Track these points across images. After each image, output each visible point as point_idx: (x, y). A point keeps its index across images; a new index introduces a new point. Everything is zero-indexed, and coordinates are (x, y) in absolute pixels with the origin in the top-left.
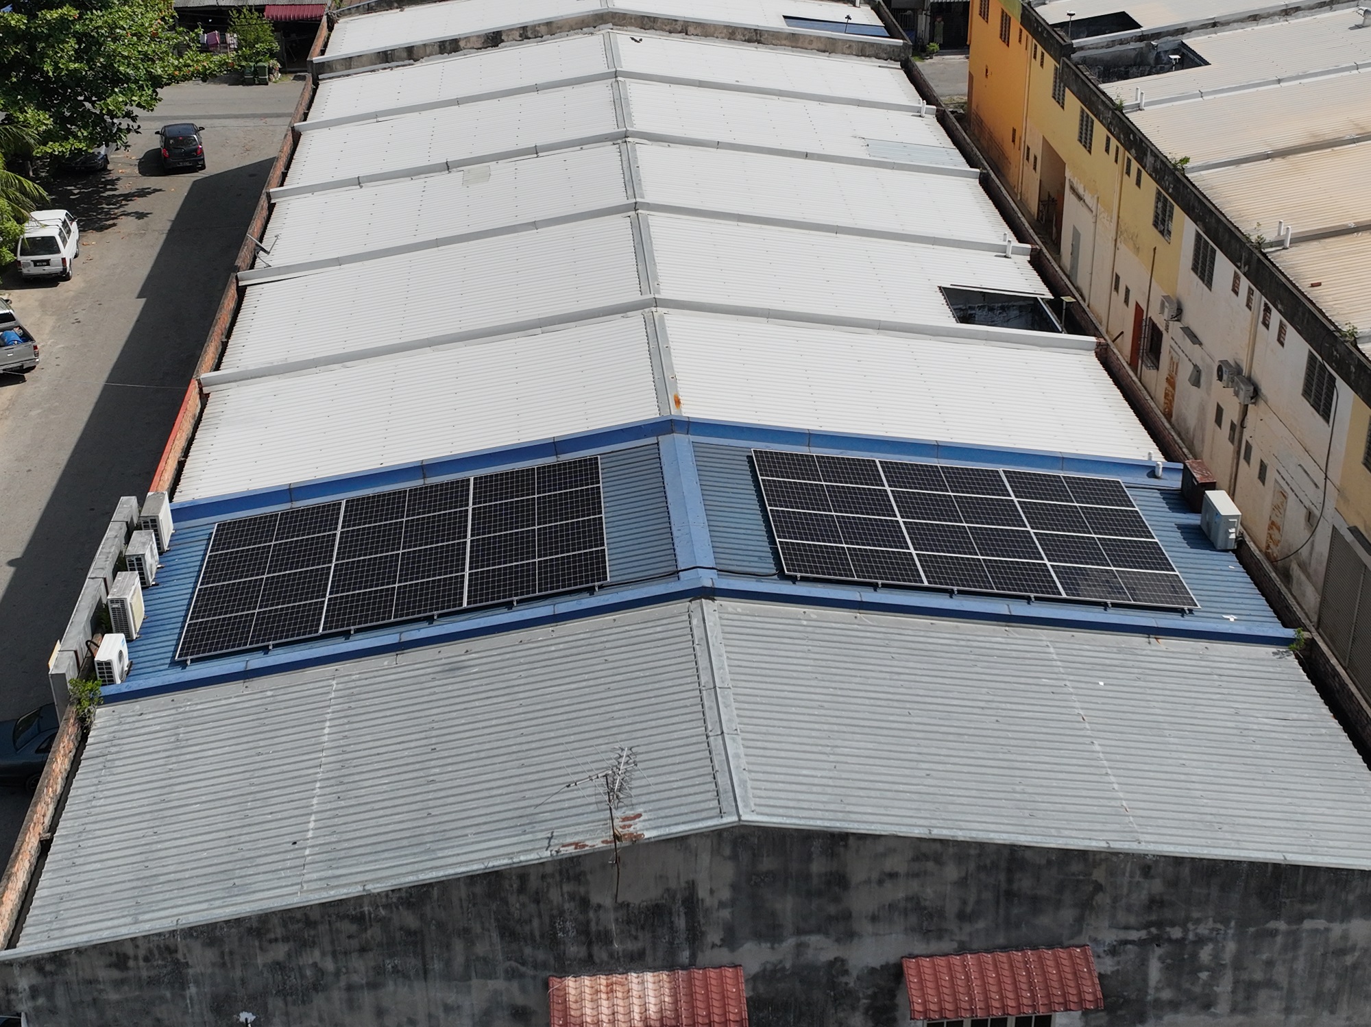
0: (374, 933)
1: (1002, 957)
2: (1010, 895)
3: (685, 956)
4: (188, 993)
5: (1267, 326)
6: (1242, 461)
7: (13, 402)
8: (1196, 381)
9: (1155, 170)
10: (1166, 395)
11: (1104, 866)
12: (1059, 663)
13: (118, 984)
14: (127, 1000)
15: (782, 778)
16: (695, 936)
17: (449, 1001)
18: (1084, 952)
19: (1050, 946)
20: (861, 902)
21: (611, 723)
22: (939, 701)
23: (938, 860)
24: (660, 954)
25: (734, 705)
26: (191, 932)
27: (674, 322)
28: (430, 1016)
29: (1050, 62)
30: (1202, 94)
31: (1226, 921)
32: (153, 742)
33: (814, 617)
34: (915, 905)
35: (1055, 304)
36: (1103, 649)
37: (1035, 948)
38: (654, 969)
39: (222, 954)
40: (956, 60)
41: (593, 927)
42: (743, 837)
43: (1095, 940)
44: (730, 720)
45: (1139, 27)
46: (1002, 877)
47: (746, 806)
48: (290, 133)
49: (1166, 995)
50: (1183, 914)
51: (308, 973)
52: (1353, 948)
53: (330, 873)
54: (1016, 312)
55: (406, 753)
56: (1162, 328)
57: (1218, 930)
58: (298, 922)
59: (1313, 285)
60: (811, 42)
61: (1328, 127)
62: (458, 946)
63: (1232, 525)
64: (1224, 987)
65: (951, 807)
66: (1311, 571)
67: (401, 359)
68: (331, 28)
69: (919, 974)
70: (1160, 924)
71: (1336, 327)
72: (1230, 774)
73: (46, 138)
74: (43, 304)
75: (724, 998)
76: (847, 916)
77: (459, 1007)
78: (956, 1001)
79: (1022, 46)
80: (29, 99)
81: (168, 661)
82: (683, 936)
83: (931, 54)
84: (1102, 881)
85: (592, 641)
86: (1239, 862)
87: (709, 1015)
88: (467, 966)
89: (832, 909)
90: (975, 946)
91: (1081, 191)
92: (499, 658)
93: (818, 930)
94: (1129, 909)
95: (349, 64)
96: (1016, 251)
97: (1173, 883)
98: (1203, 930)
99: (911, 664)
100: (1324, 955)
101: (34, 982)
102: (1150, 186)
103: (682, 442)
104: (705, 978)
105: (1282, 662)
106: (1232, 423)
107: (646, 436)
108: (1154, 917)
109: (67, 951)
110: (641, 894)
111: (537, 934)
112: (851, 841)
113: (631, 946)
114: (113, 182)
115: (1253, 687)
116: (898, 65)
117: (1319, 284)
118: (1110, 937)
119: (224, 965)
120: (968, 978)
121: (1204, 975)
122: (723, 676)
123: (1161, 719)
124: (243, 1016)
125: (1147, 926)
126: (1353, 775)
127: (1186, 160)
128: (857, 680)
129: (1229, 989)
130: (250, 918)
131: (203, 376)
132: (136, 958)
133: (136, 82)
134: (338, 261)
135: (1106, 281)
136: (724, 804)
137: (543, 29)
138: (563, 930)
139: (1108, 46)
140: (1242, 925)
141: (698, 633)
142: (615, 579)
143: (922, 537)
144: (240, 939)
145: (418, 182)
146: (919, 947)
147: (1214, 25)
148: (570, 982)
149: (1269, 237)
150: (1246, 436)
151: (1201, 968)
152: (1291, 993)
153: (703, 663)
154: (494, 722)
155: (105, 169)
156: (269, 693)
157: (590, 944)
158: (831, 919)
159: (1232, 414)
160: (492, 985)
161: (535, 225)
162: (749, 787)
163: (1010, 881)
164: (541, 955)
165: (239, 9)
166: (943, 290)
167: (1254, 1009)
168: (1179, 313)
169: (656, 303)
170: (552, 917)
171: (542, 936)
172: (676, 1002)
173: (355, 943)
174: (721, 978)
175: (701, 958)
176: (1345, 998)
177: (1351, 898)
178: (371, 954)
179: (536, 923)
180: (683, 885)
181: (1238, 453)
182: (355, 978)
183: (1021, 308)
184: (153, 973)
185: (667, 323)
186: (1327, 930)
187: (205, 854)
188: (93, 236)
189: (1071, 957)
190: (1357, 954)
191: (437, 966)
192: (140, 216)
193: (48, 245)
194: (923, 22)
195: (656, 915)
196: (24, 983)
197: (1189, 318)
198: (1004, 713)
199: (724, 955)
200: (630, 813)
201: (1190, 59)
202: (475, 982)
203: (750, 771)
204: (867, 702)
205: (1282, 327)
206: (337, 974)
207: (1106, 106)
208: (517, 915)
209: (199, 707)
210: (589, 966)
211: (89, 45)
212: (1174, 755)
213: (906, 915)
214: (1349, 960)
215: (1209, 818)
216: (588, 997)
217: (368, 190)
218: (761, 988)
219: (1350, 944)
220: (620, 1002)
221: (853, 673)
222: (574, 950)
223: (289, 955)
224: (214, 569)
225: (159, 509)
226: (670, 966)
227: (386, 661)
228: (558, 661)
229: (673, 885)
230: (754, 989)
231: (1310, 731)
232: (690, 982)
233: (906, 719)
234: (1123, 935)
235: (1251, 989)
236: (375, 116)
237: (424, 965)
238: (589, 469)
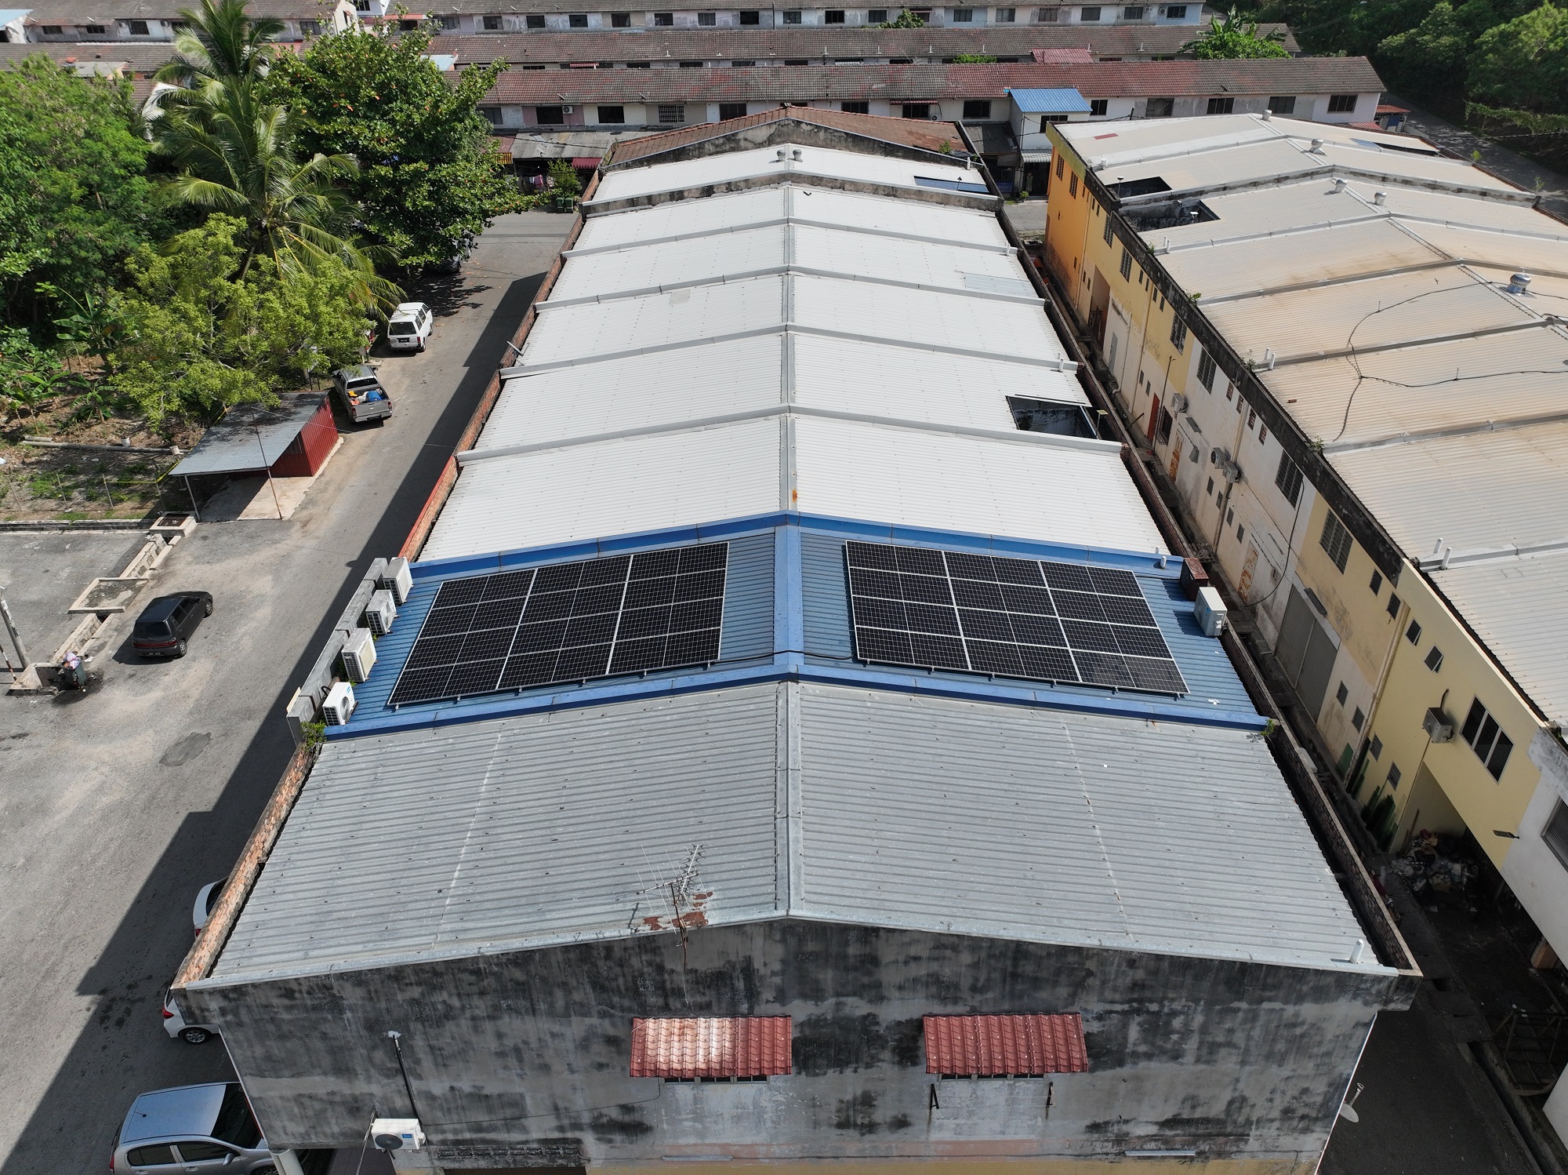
0: (489, 982)
1: (1006, 1020)
2: (1015, 976)
3: (744, 1008)
4: (345, 1016)
5: (1252, 427)
6: (1225, 522)
7: (373, 441)
8: (1195, 458)
9: (1175, 301)
10: (1172, 464)
11: (1096, 958)
12: (1072, 746)
13: (289, 1009)
14: (298, 1019)
15: (831, 863)
16: (752, 995)
17: (554, 1030)
18: (1075, 1020)
19: (1047, 1013)
20: (890, 976)
21: (701, 797)
22: (971, 783)
23: (955, 949)
24: (724, 1005)
25: (801, 787)
26: (342, 976)
27: (802, 424)
28: (540, 1039)
29: (1103, 212)
30: (1212, 243)
31: (1197, 1001)
32: (357, 780)
33: (877, 698)
34: (935, 980)
35: (1092, 412)
36: (1109, 731)
37: (1034, 1013)
38: (719, 1016)
39: (369, 992)
40: (1040, 203)
41: (668, 985)
42: (790, 927)
43: (1085, 1010)
44: (796, 803)
45: (1170, 189)
46: (1009, 963)
47: (797, 894)
48: (559, 259)
49: (1142, 1048)
50: (1160, 995)
51: (439, 1007)
52: (1303, 1023)
53: (460, 925)
54: (1064, 416)
55: (540, 810)
56: (1172, 416)
57: (1189, 1007)
58: (427, 972)
59: (1290, 402)
60: (932, 197)
61: (1307, 271)
62: (559, 994)
63: (1220, 618)
64: (1191, 1045)
65: (971, 895)
66: (1273, 613)
67: (601, 447)
68: (600, 180)
69: (937, 1033)
70: (1140, 1001)
71: (1306, 438)
72: (1207, 860)
73: (405, 254)
74: (403, 369)
75: (773, 1046)
76: (878, 985)
77: (562, 1035)
78: (965, 1059)
79: (1084, 199)
80: (397, 225)
81: (384, 703)
82: (742, 994)
83: (1022, 199)
84: (1093, 968)
85: (699, 714)
86: (1212, 960)
87: (760, 1061)
88: (567, 1007)
89: (866, 980)
90: (984, 1010)
91: (1120, 308)
92: (626, 724)
93: (854, 994)
94: (1115, 989)
95: (608, 207)
96: (1067, 367)
97: (1155, 973)
98: (1176, 1006)
99: (952, 746)
100: (1278, 1027)
101: (222, 1004)
102: (1170, 312)
103: (793, 530)
104: (760, 1025)
105: (1254, 745)
106: (1220, 494)
107: (766, 526)
108: (1135, 996)
109: (245, 986)
110: (707, 963)
111: (622, 988)
112: (882, 933)
113: (699, 999)
114: (460, 281)
115: (1230, 770)
116: (993, 214)
117: (1295, 401)
118: (1098, 1007)
119: (371, 999)
120: (976, 1040)
121: (1175, 1037)
122: (796, 758)
123: (1153, 802)
124: (391, 1034)
125: (1130, 1001)
126: (1310, 861)
127: (1198, 295)
128: (905, 762)
129: (1195, 1047)
130: (388, 968)
131: (460, 454)
132: (300, 992)
133: (472, 214)
134: (571, 363)
135: (1134, 375)
136: (779, 891)
137: (742, 185)
138: (644, 986)
139: (1146, 203)
140: (1210, 1004)
141: (781, 713)
142: (724, 657)
143: (973, 624)
144: (382, 982)
145: (639, 300)
146: (937, 1009)
147: (1225, 189)
148: (651, 1023)
149: (1258, 361)
150: (1230, 504)
151: (1173, 1032)
152: (1247, 1051)
153: (781, 744)
154: (612, 786)
155: (457, 272)
156: (451, 741)
157: (666, 997)
158: (864, 987)
159: (1220, 486)
160: (588, 1021)
161: (712, 340)
162: (803, 872)
163: (1015, 966)
164: (626, 1003)
165: (554, 160)
166: (1009, 399)
167: (1215, 1061)
168: (1185, 407)
169: (790, 410)
170: (634, 977)
171: (627, 989)
172: (734, 1047)
173: (475, 989)
174: (773, 1027)
175: (757, 1010)
176: (1292, 1057)
177: (1305, 988)
178: (489, 997)
179: (621, 981)
180: (741, 959)
181: (1223, 516)
182: (477, 1012)
183: (1067, 412)
184: (316, 1002)
185: (797, 426)
186: (1282, 1010)
187: (371, 895)
188: (443, 320)
189: (1064, 1023)
190: (1305, 1027)
191: (542, 1007)
192: (475, 306)
193: (408, 328)
194: (1018, 176)
195: (718, 980)
196: (214, 1005)
197: (1193, 411)
198: (1023, 796)
199: (777, 1008)
200: (704, 891)
201: (1205, 215)
202: (574, 1019)
203: (805, 856)
204: (911, 784)
205: (1263, 429)
206: (463, 1008)
207: (1142, 250)
208: (605, 974)
209: (398, 749)
210: (666, 1011)
211: (439, 188)
212: (1162, 840)
213: (927, 986)
214: (1298, 1031)
215: (1188, 907)
216: (663, 1038)
217: (604, 305)
218: (807, 1032)
219: (1300, 1020)
220: (688, 1045)
221: (903, 755)
222: (653, 1000)
223: (423, 994)
224: (434, 623)
225: (397, 572)
226: (733, 1014)
227: (541, 719)
228: (670, 731)
229: (733, 958)
230: (801, 1032)
231: (1275, 815)
232: (747, 1029)
233: (942, 802)
234: (1108, 1007)
235: (1214, 1047)
236: (618, 248)
237: (532, 1005)
238: (718, 554)
